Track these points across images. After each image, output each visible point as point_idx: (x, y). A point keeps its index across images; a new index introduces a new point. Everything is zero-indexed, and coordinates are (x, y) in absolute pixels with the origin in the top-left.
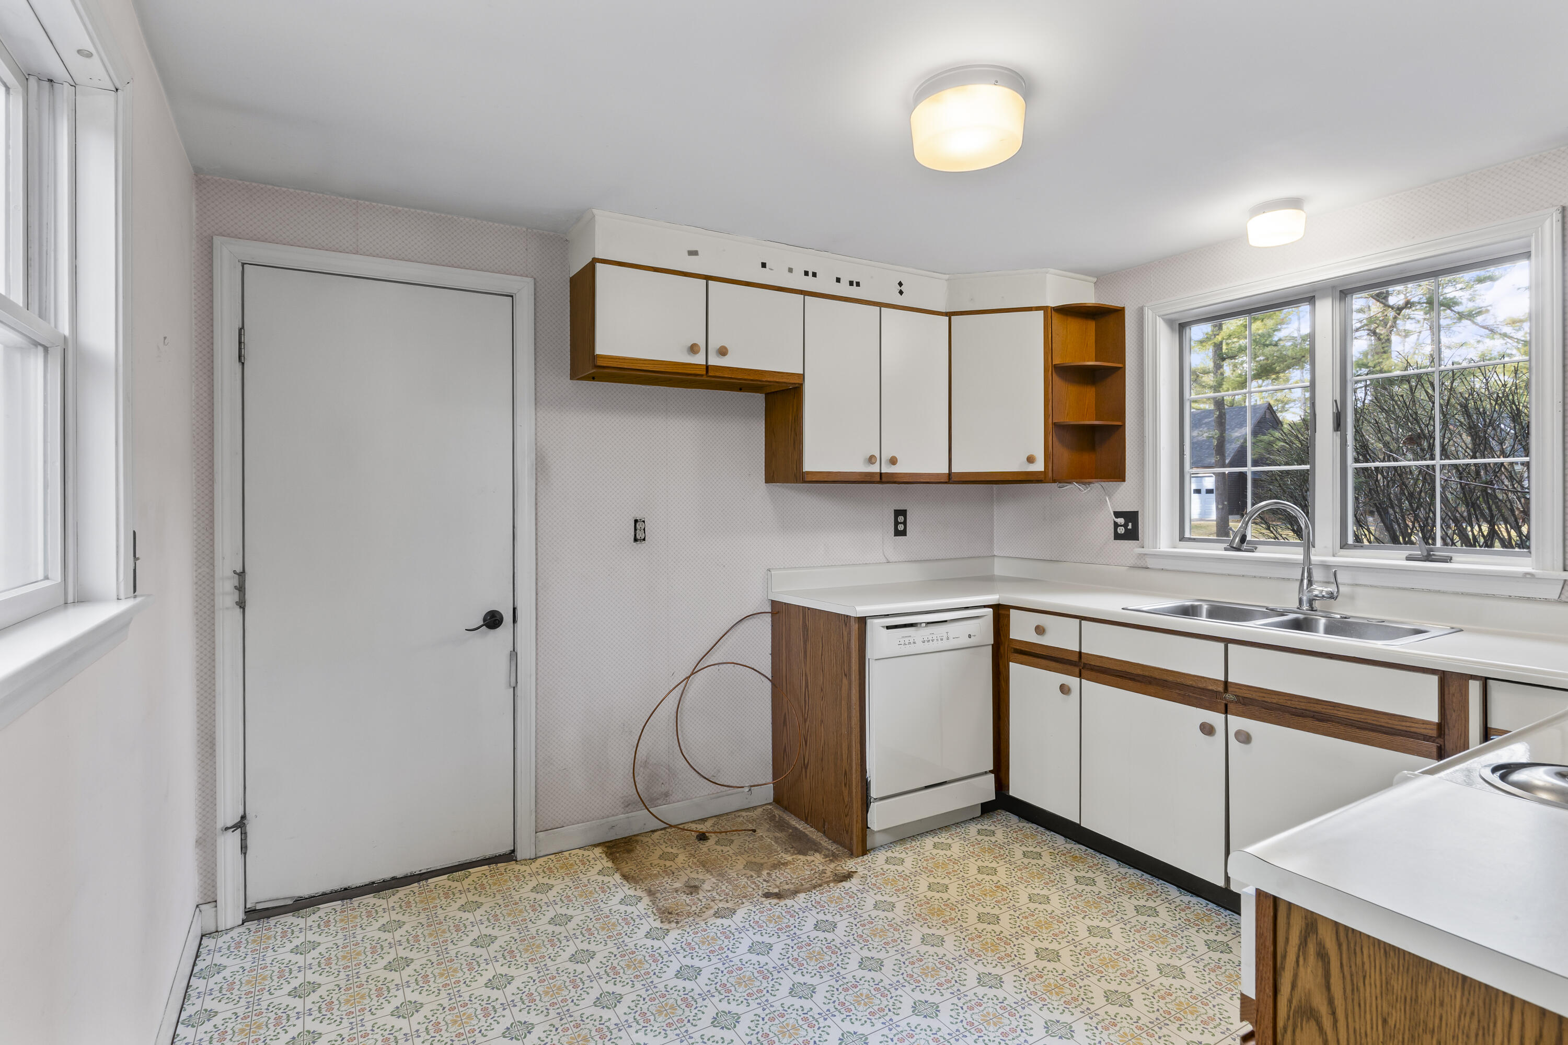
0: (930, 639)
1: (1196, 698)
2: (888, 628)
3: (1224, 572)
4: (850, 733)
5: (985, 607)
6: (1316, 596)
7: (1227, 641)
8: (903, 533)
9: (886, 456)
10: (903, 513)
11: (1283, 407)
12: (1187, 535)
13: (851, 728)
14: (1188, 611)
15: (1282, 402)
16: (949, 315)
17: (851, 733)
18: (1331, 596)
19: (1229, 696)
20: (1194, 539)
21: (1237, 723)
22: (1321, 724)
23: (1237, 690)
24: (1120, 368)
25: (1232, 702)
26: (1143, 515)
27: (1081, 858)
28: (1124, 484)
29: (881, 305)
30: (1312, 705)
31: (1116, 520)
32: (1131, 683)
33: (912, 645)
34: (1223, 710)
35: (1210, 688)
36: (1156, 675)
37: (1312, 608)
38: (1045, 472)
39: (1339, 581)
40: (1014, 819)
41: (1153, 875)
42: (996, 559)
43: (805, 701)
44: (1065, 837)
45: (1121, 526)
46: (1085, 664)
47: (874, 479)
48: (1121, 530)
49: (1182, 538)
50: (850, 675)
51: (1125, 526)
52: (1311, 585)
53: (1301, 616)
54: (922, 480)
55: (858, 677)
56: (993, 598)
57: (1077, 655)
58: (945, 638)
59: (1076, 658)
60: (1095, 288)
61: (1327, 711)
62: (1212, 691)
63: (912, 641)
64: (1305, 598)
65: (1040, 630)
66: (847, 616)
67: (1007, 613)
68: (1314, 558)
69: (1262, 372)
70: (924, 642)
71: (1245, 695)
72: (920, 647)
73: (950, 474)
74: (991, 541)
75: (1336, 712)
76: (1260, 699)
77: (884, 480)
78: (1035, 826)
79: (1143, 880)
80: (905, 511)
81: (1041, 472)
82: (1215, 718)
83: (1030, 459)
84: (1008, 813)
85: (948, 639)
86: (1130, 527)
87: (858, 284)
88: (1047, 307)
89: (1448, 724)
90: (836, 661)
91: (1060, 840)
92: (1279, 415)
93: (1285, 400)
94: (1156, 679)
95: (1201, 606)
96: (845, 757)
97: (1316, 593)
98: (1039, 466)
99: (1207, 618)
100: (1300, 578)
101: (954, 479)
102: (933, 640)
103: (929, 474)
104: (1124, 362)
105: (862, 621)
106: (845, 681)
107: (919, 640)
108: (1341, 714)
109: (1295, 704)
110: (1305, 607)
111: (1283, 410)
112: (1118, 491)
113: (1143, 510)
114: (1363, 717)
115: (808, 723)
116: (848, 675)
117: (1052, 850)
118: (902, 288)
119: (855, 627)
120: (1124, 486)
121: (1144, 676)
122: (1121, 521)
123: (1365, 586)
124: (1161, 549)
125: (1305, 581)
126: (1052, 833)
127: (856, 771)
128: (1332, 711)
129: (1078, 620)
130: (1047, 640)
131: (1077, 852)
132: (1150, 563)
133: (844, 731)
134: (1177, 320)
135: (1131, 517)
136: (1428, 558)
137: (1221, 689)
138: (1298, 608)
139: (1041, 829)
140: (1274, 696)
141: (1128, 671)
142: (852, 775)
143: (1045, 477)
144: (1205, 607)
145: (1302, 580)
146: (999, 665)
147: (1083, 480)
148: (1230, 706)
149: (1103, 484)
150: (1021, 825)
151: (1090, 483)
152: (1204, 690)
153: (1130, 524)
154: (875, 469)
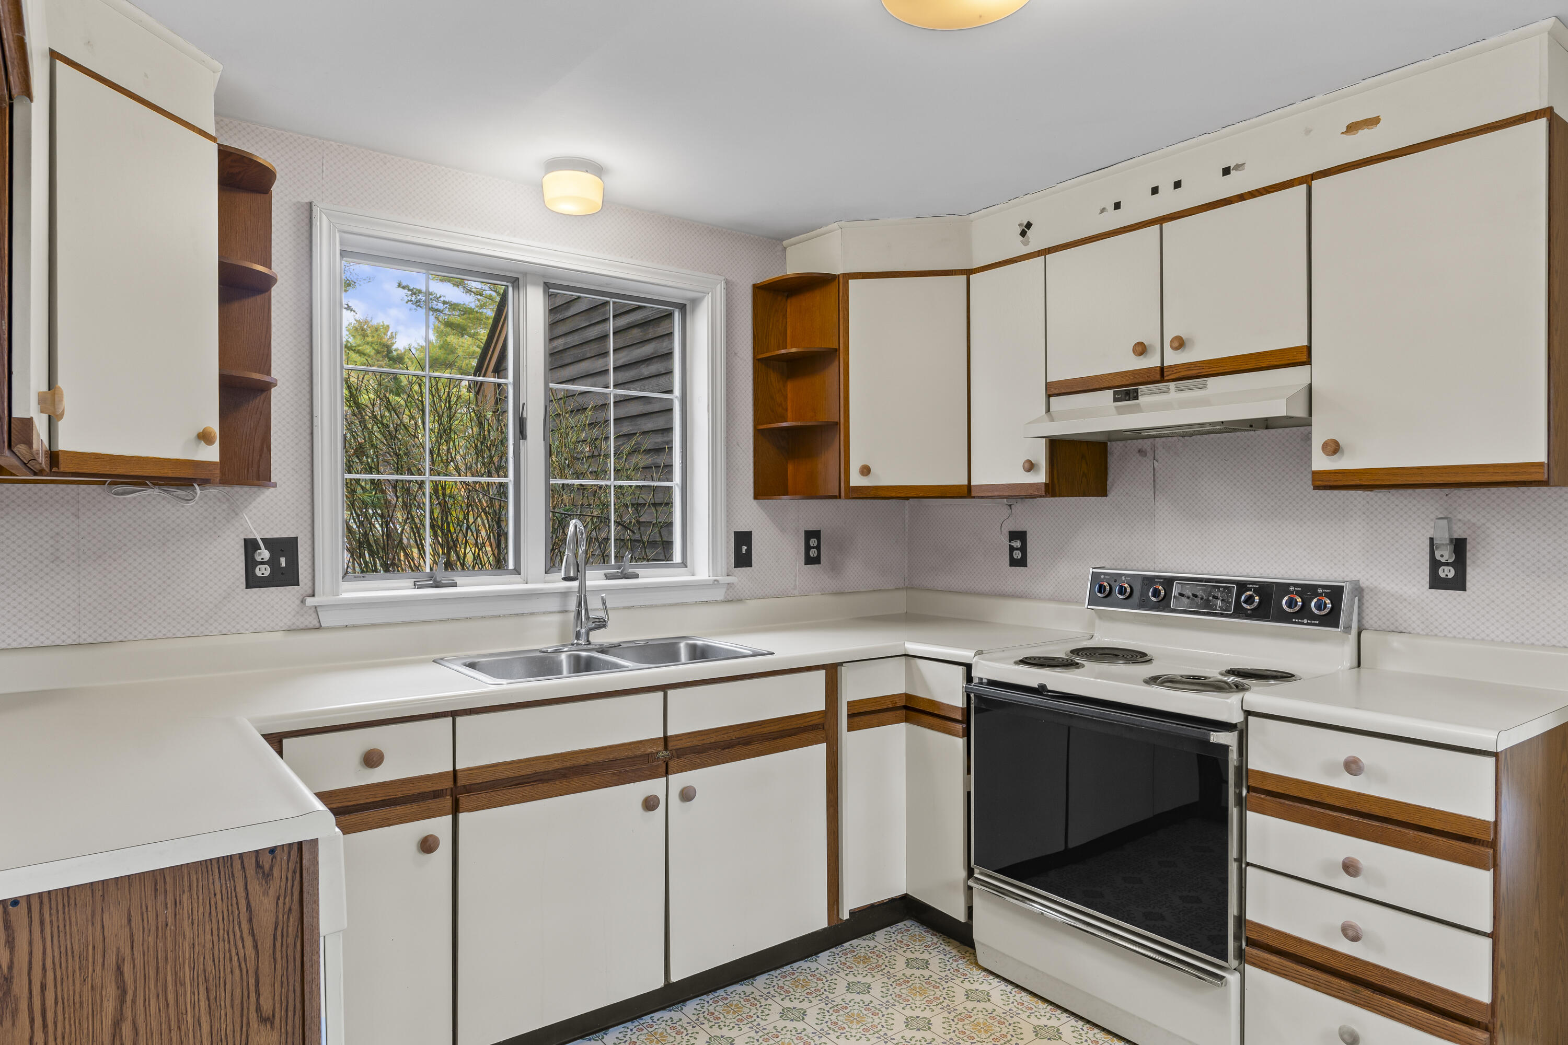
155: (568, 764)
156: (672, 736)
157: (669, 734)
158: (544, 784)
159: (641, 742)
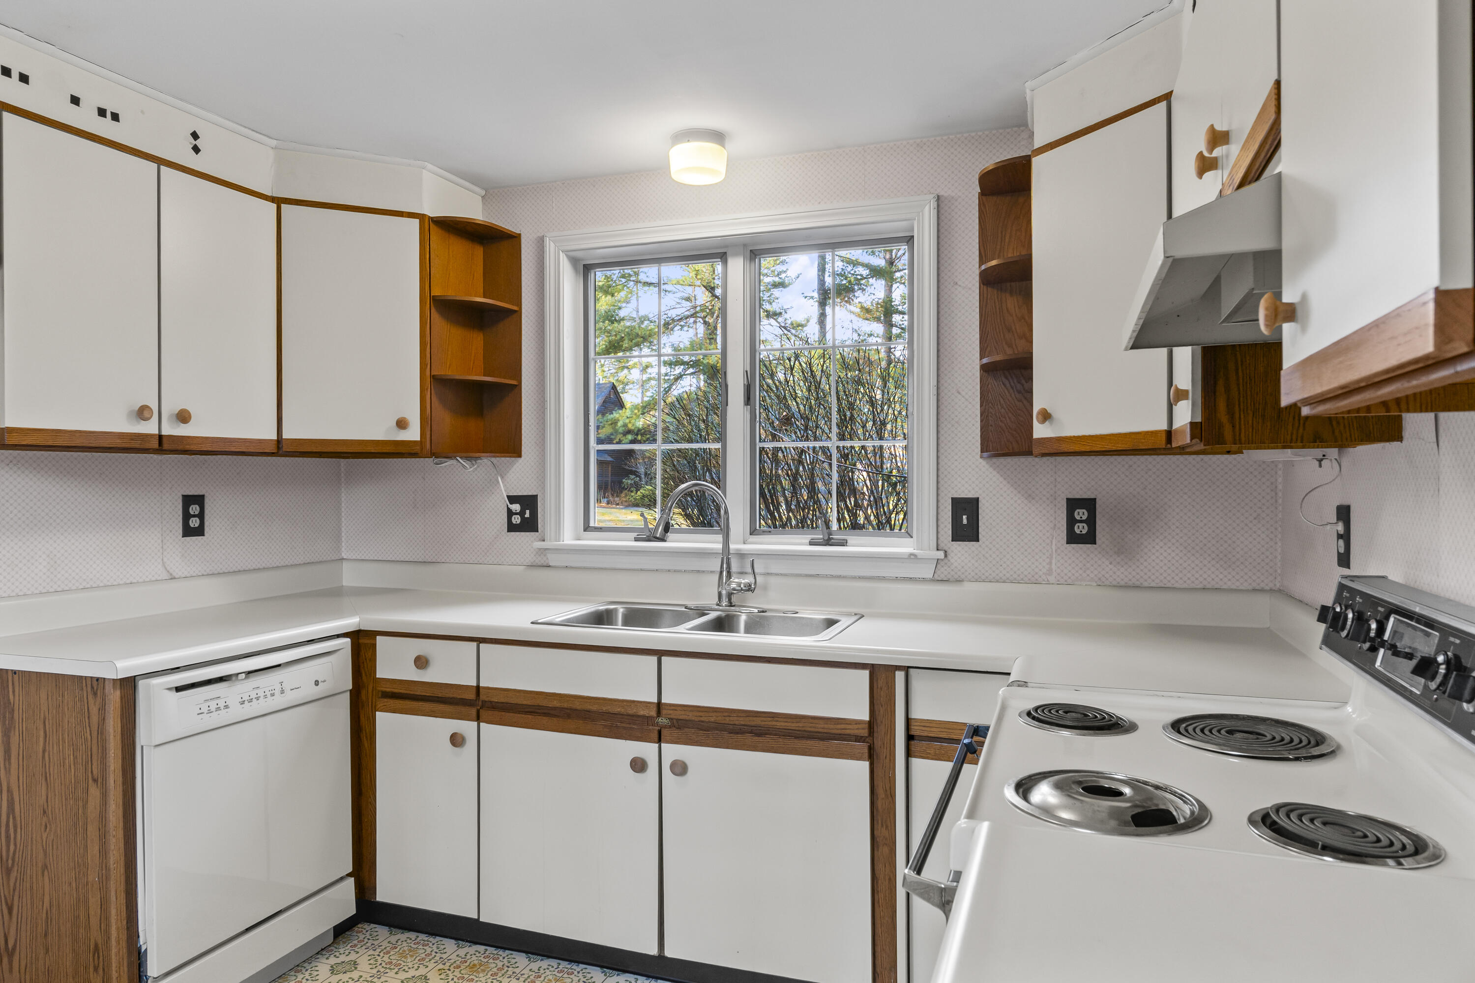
0: (253, 696)
1: (624, 728)
2: (178, 689)
3: (636, 567)
4: (104, 879)
5: (338, 636)
6: (734, 589)
7: (660, 654)
8: (199, 531)
9: (170, 407)
10: (199, 500)
11: (624, 388)
12: (592, 524)
13: (108, 869)
14: (601, 618)
15: (623, 383)
16: (278, 201)
17: (108, 878)
18: (749, 588)
19: (662, 721)
20: (601, 528)
21: (673, 751)
22: (760, 739)
23: (671, 712)
24: (515, 311)
25: (665, 727)
26: (543, 499)
27: (481, 965)
28: (520, 460)
29: (160, 162)
30: (751, 718)
31: (510, 506)
32: (545, 720)
33: (223, 712)
34: (656, 739)
35: (642, 713)
36: (577, 705)
37: (731, 603)
38: (421, 443)
39: (756, 571)
40: (382, 931)
41: (570, 961)
42: (345, 565)
43: (8, 837)
44: (456, 939)
45: (516, 514)
46: (484, 702)
47: (147, 446)
48: (516, 520)
49: (587, 528)
50: (104, 779)
51: (521, 513)
52: (730, 578)
53: (723, 614)
54: (233, 449)
55: (120, 780)
56: (351, 622)
57: (474, 691)
58: (277, 692)
59: (472, 696)
60: (484, 204)
61: (766, 723)
62: (644, 717)
63: (222, 704)
64: (724, 592)
65: (421, 662)
66: (98, 679)
67: (371, 641)
68: (733, 546)
69: (610, 348)
70: (243, 703)
71: (681, 717)
72: (237, 712)
73: (279, 441)
74: (338, 538)
75: (774, 723)
76: (697, 719)
77: (166, 446)
78: (413, 935)
79: (562, 971)
80: (203, 497)
81: (415, 442)
82: (647, 750)
83: (402, 424)
84: (373, 926)
85: (282, 692)
86: (527, 515)
87: (115, 117)
88: (424, 215)
89: (876, 720)
90: (75, 758)
91: (449, 945)
92: (621, 395)
93: (626, 380)
94: (576, 710)
95: (616, 610)
96: (94, 921)
97: (734, 586)
98: (413, 434)
99: (623, 625)
100: (719, 569)
101: (285, 448)
102: (258, 699)
103: (245, 441)
104: (519, 304)
105: (129, 685)
106: (94, 792)
107: (234, 702)
108: (781, 724)
109: (735, 720)
110: (725, 602)
111: (624, 392)
112: (513, 469)
113: (544, 493)
114: (801, 725)
115: (14, 874)
116: (100, 781)
117: (441, 966)
118: (198, 143)
119: (114, 697)
120: (520, 461)
121: (562, 709)
122: (516, 507)
123: (777, 574)
124: (565, 542)
125: (724, 573)
126: (438, 938)
127: (118, 942)
128: (770, 723)
129: (475, 644)
130: (430, 676)
131: (474, 957)
132: (553, 559)
133: (93, 877)
134: (583, 260)
135: (529, 502)
136: (828, 542)
137: (653, 713)
138: (718, 605)
139: (422, 937)
140: (711, 714)
141: (541, 704)
142: (109, 949)
143: (422, 449)
144: (621, 610)
145: (721, 572)
146: (359, 717)
147: (471, 454)
148: (664, 732)
149: (493, 459)
150: (393, 939)
151: (479, 458)
152: (634, 718)
153: (528, 512)
154: (149, 428)
155: (565, 705)
156: (666, 704)
157: (663, 701)
158: (544, 718)
159: (634, 702)
